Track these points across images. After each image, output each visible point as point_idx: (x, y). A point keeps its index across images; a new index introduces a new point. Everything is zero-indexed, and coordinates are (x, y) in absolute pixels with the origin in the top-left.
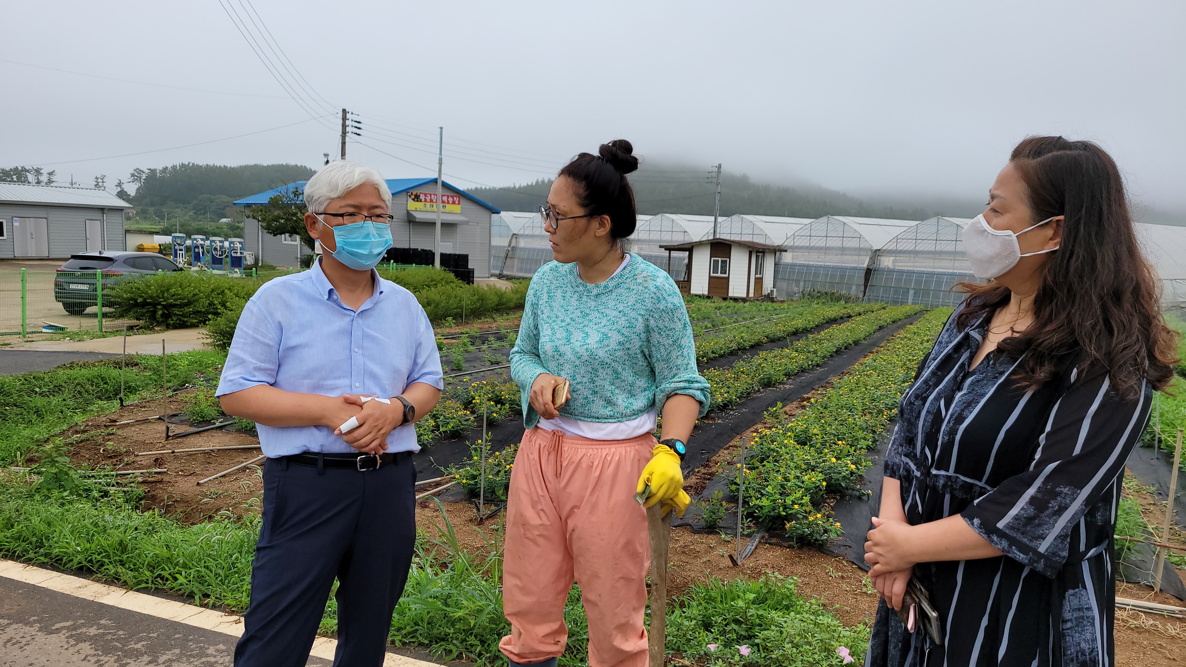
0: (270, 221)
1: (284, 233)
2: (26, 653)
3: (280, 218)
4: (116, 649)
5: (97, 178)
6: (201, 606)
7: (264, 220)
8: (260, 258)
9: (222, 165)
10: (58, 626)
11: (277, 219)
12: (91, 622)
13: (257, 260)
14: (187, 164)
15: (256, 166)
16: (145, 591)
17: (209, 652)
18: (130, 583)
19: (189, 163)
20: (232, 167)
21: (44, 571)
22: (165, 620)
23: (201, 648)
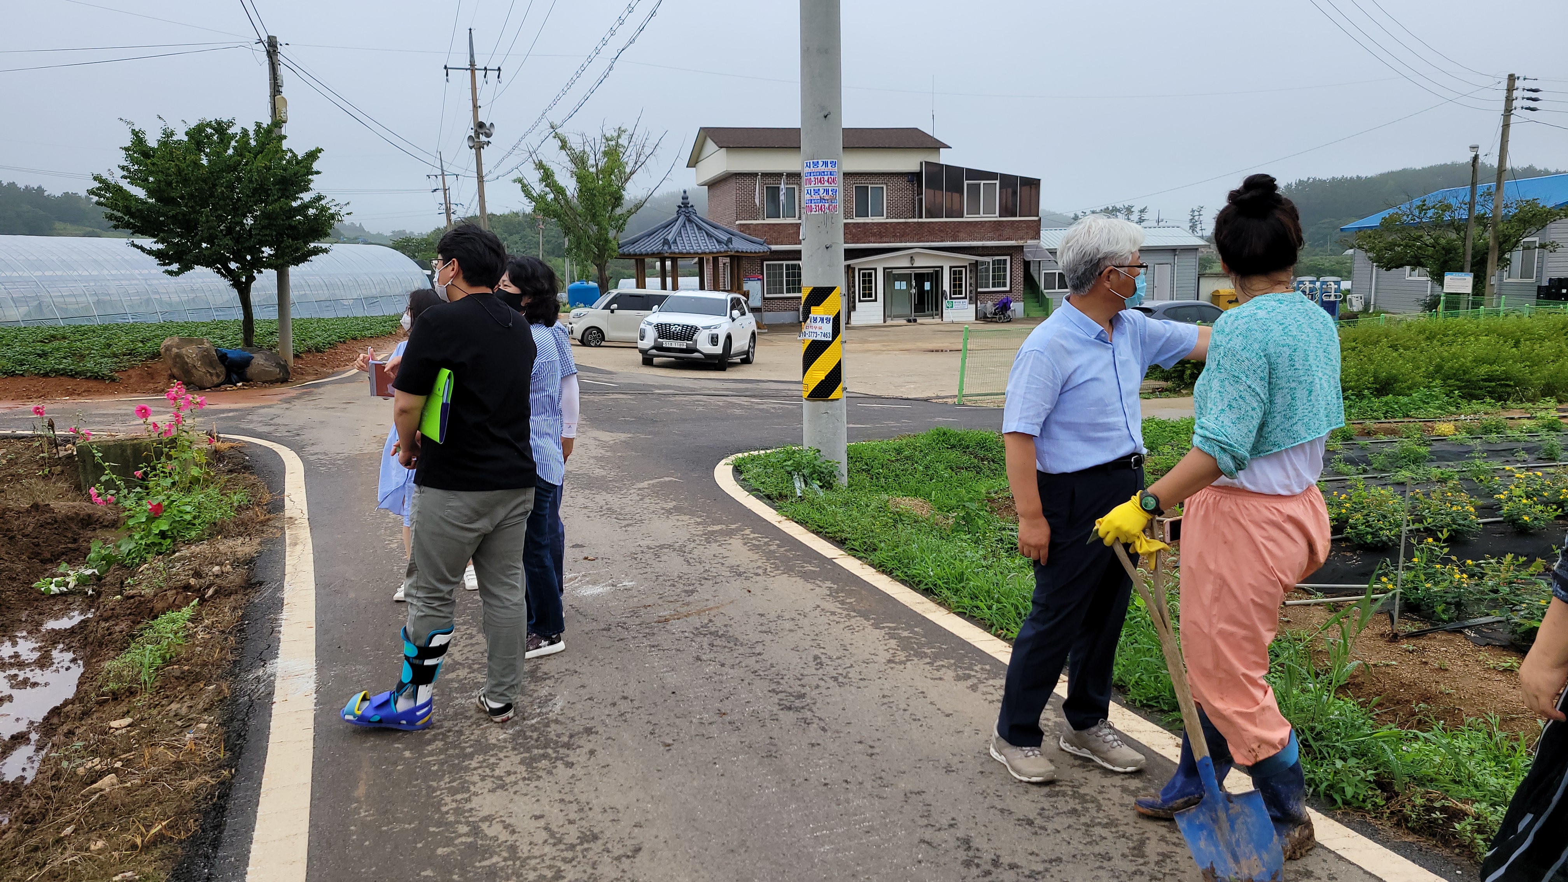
0: (1381, 250)
1: (1402, 266)
2: (853, 637)
3: (1395, 245)
4: (912, 649)
5: (1193, 211)
6: (995, 635)
7: (1371, 249)
8: (1372, 303)
9: (1355, 176)
10: (885, 625)
11: (1391, 247)
12: (909, 627)
13: (1367, 305)
14: (1306, 179)
15: (1404, 171)
16: (961, 614)
17: (976, 668)
18: (952, 606)
19: (1309, 179)
20: (1369, 176)
21: (903, 586)
22: (961, 639)
23: (972, 664)
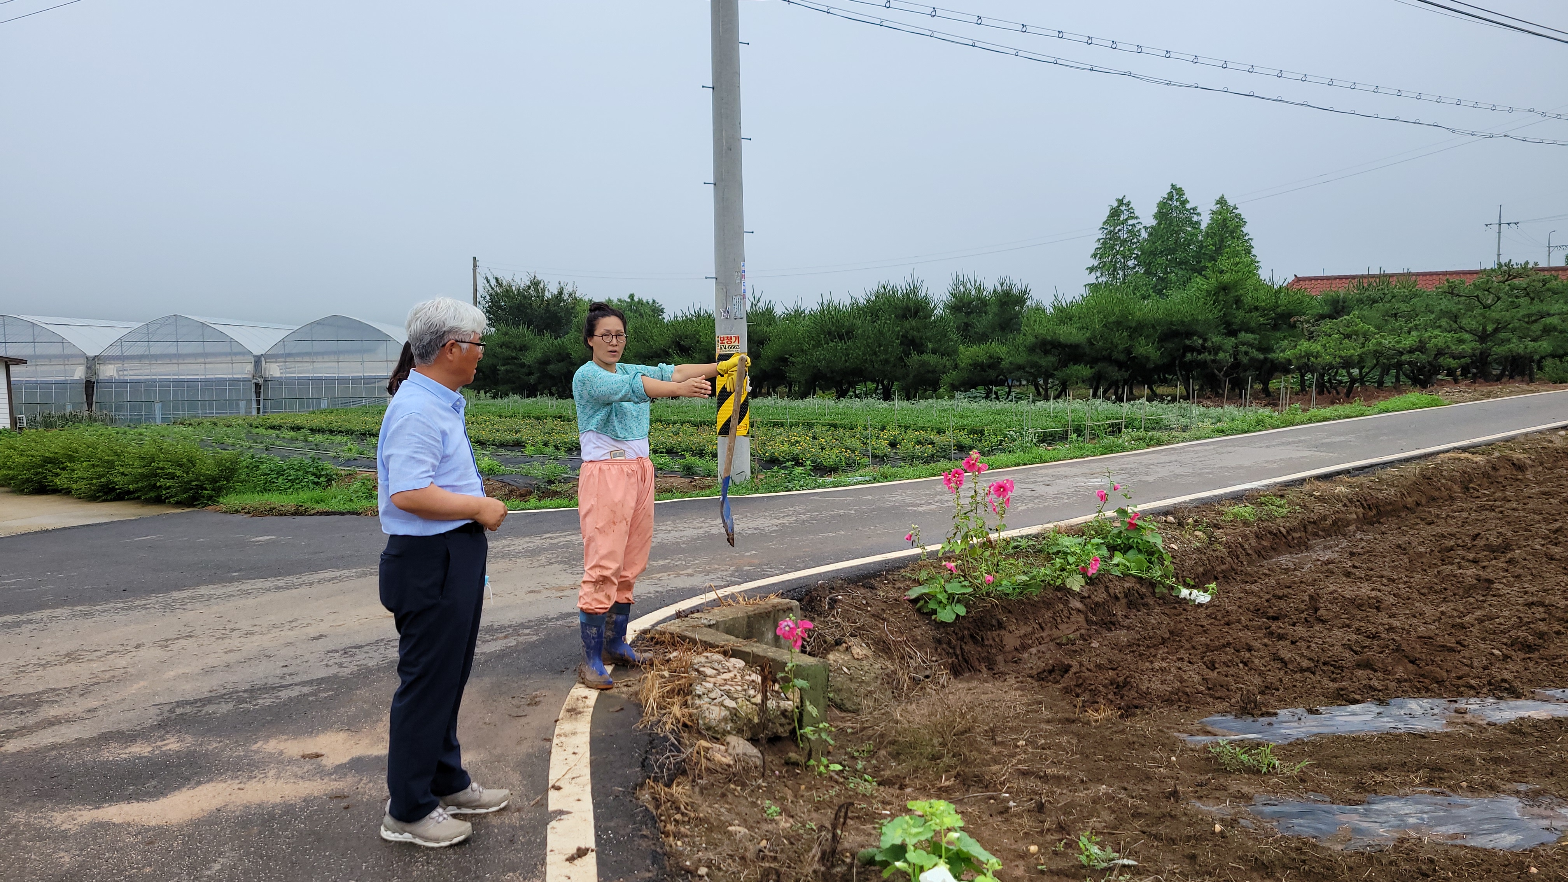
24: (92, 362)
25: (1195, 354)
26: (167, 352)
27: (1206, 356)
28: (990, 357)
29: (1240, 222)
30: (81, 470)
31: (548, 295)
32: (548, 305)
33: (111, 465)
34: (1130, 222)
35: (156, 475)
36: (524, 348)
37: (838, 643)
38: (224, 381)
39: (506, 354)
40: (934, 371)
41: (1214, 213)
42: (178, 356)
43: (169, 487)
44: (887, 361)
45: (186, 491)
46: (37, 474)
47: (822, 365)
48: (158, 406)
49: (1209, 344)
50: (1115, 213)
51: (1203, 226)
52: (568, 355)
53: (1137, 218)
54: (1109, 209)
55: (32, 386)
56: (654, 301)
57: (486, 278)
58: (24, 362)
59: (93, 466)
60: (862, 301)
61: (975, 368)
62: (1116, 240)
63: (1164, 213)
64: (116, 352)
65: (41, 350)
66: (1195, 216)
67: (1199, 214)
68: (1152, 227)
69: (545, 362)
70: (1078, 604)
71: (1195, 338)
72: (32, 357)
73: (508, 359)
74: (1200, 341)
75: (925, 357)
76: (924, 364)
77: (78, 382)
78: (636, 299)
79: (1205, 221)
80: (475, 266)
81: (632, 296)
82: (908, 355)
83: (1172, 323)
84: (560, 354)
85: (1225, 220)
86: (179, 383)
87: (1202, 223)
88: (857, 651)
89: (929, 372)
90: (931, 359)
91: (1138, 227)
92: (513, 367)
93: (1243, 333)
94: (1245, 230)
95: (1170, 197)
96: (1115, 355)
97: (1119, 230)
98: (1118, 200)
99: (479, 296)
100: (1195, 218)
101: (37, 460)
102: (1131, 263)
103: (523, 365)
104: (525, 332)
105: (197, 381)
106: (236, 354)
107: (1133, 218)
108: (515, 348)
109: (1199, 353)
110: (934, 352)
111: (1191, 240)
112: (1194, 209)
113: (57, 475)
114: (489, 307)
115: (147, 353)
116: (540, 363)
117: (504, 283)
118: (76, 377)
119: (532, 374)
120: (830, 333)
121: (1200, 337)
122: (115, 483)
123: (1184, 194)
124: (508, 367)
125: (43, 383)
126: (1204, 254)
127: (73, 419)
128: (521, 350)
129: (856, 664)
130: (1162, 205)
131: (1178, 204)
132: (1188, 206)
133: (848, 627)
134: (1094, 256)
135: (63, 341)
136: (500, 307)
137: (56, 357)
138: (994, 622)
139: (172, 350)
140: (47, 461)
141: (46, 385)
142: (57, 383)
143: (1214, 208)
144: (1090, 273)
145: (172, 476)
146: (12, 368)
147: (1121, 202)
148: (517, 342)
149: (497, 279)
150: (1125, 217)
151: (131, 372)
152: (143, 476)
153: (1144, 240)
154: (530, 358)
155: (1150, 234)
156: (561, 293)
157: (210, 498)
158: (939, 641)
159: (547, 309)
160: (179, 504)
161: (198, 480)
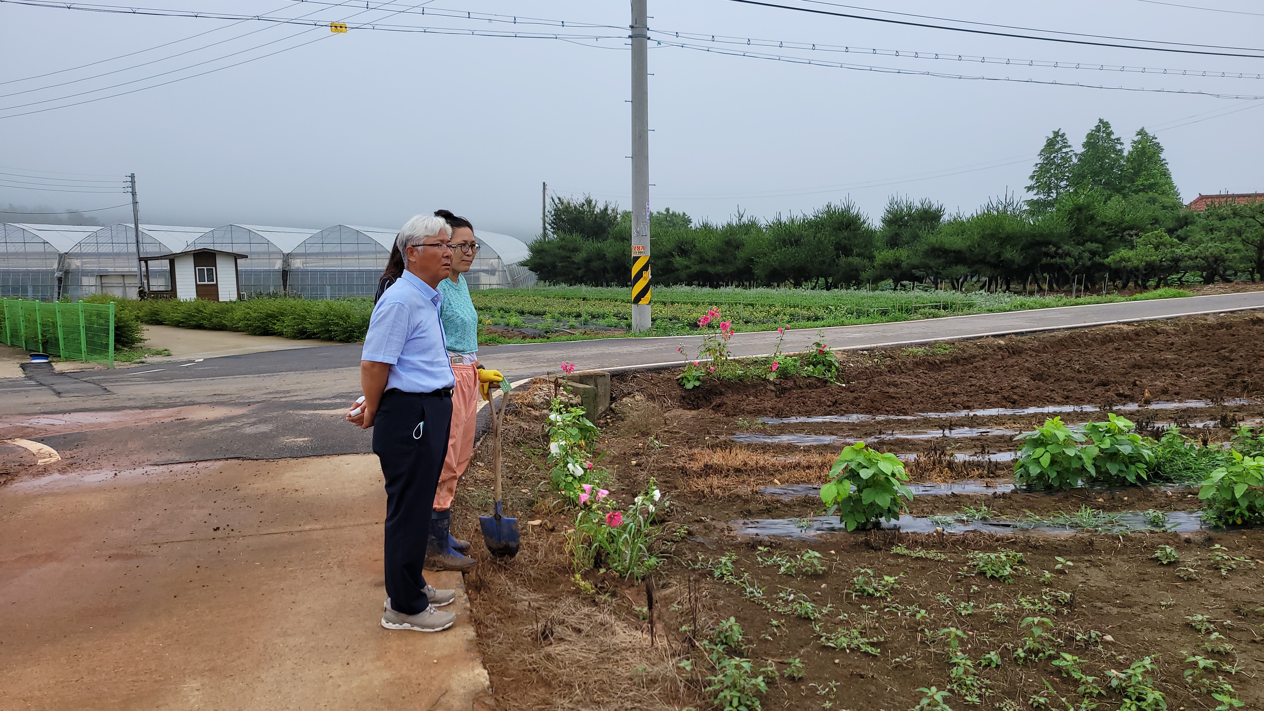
24: (287, 258)
25: (1049, 258)
26: (334, 251)
27: (1058, 260)
28: (896, 260)
29: (1158, 148)
30: (288, 320)
31: (597, 210)
32: (596, 217)
33: (304, 318)
34: (1064, 150)
35: (329, 324)
36: (575, 250)
37: (629, 394)
38: (371, 271)
39: (563, 254)
40: (856, 270)
41: (1135, 142)
42: (341, 253)
43: (336, 331)
44: (824, 262)
45: (345, 333)
46: (263, 323)
47: (776, 264)
48: (328, 288)
49: (1060, 251)
50: (1051, 143)
51: (1126, 153)
52: (605, 255)
53: (1070, 146)
54: (1046, 139)
55: (249, 273)
56: (684, 214)
57: (552, 198)
58: (246, 257)
59: (295, 318)
60: (811, 217)
61: (885, 268)
62: (1051, 165)
63: (1092, 142)
64: (302, 250)
65: (255, 248)
66: (1119, 145)
67: (1122, 144)
68: (1082, 154)
69: (588, 261)
70: (773, 388)
71: (1051, 246)
72: (251, 253)
73: (564, 257)
74: (1054, 249)
75: (850, 259)
76: (850, 264)
77: (277, 271)
78: (671, 213)
79: (1127, 148)
80: (544, 189)
81: (667, 210)
82: (838, 256)
83: (1034, 235)
84: (599, 255)
85: (1143, 148)
86: (342, 272)
87: (1124, 151)
88: (638, 398)
89: (852, 270)
90: (855, 260)
91: (1071, 153)
92: (567, 264)
93: (1089, 243)
94: (1162, 156)
95: (1098, 129)
96: (988, 258)
97: (1055, 157)
98: (1054, 132)
99: (546, 211)
100: (1119, 147)
101: (263, 315)
102: (1063, 184)
103: (574, 263)
104: (577, 237)
105: (353, 271)
106: (380, 252)
107: (1065, 147)
108: (569, 250)
109: (1052, 257)
110: (858, 255)
111: (1114, 165)
112: (1118, 139)
113: (275, 324)
114: (554, 219)
115: (321, 251)
116: (585, 261)
117: (565, 201)
118: (277, 268)
119: (579, 269)
120: (784, 241)
121: (1054, 246)
122: (306, 328)
123: (1110, 127)
124: (564, 264)
125: (255, 271)
126: (1125, 176)
127: (275, 295)
128: (573, 251)
129: (636, 403)
130: (1090, 136)
131: (1104, 135)
132: (1113, 137)
133: (637, 387)
134: (1032, 177)
135: (268, 243)
136: (562, 220)
137: (264, 253)
138: (717, 391)
139: (338, 249)
140: (269, 316)
141: (257, 273)
142: (265, 271)
143: (1136, 139)
144: (1028, 191)
145: (337, 324)
146: (239, 261)
147: (1056, 134)
148: (571, 246)
149: (559, 199)
150: (1060, 146)
151: (311, 265)
152: (322, 324)
153: (1074, 165)
154: (579, 257)
155: (1080, 160)
156: (606, 209)
157: (358, 338)
158: (684, 398)
159: (595, 221)
160: (341, 341)
161: (351, 327)
